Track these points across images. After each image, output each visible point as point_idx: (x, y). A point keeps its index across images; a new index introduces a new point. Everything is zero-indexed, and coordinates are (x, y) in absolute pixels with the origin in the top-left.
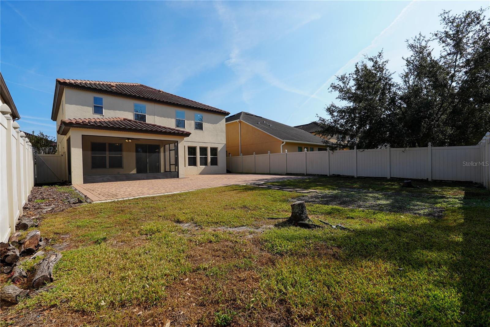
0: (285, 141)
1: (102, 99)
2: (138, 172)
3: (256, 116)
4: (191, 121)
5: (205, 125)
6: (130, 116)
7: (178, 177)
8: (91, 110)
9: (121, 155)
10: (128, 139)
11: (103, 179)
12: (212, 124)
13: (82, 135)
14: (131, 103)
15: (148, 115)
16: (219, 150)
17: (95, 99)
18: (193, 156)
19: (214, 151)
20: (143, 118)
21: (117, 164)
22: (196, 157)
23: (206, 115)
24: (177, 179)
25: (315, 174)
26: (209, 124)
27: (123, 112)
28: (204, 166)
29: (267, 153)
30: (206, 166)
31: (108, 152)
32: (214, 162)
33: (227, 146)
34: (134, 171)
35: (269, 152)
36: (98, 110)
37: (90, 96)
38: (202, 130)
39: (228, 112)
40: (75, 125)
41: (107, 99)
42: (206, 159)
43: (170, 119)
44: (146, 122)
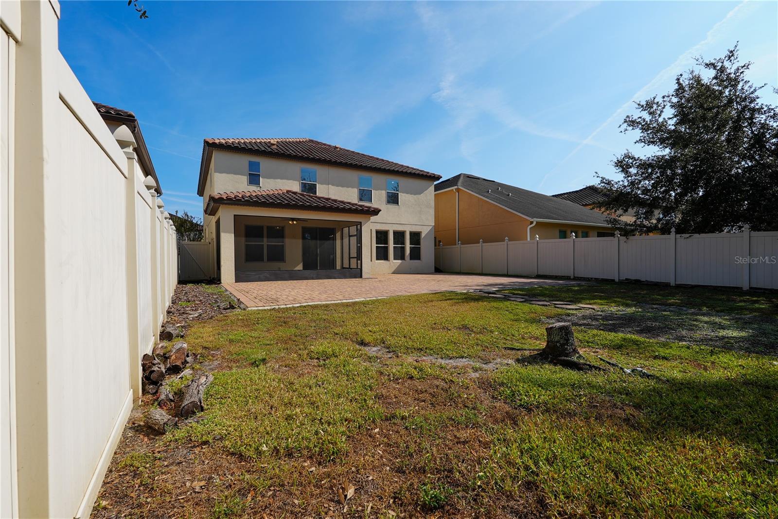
0: (535, 220)
1: (258, 164)
2: (305, 268)
3: (484, 180)
4: (380, 191)
5: (402, 197)
6: (296, 187)
7: (361, 277)
8: (245, 179)
9: (283, 242)
10: (293, 219)
11: (259, 277)
12: (413, 195)
13: (234, 215)
14: (296, 167)
15: (319, 185)
16: (423, 235)
17: (251, 164)
18: (383, 245)
19: (416, 237)
20: (312, 189)
21: (277, 255)
22: (387, 247)
23: (403, 182)
24: (360, 279)
25: (592, 278)
26: (409, 195)
27: (286, 180)
28: (400, 261)
29: (503, 241)
30: (403, 261)
31: (266, 239)
32: (416, 254)
33: (437, 229)
34: (300, 267)
35: (507, 238)
36: (254, 179)
37: (244, 160)
38: (398, 204)
39: (439, 176)
40: (226, 202)
41: (265, 164)
42: (403, 249)
43: (350, 188)
44: (317, 195)
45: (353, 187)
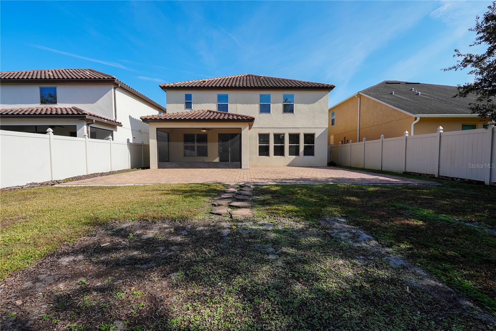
0: (419, 116)
2: (221, 160)
4: (277, 105)
5: (297, 107)
6: (214, 107)
7: (241, 168)
8: (183, 106)
9: (207, 144)
10: (203, 129)
12: (307, 105)
13: (157, 128)
14: (214, 94)
15: (230, 104)
16: (316, 136)
19: (310, 138)
20: (225, 107)
22: (284, 146)
23: (297, 95)
24: (240, 170)
26: (303, 104)
27: (207, 104)
28: (294, 157)
29: (379, 138)
30: (298, 157)
31: (196, 143)
32: (309, 151)
33: (329, 132)
34: (217, 160)
35: (382, 135)
36: (188, 105)
37: (182, 94)
38: (293, 113)
39: (332, 85)
40: (149, 120)
41: (195, 95)
42: (298, 148)
43: (253, 104)
44: (229, 112)
45: (255, 104)
